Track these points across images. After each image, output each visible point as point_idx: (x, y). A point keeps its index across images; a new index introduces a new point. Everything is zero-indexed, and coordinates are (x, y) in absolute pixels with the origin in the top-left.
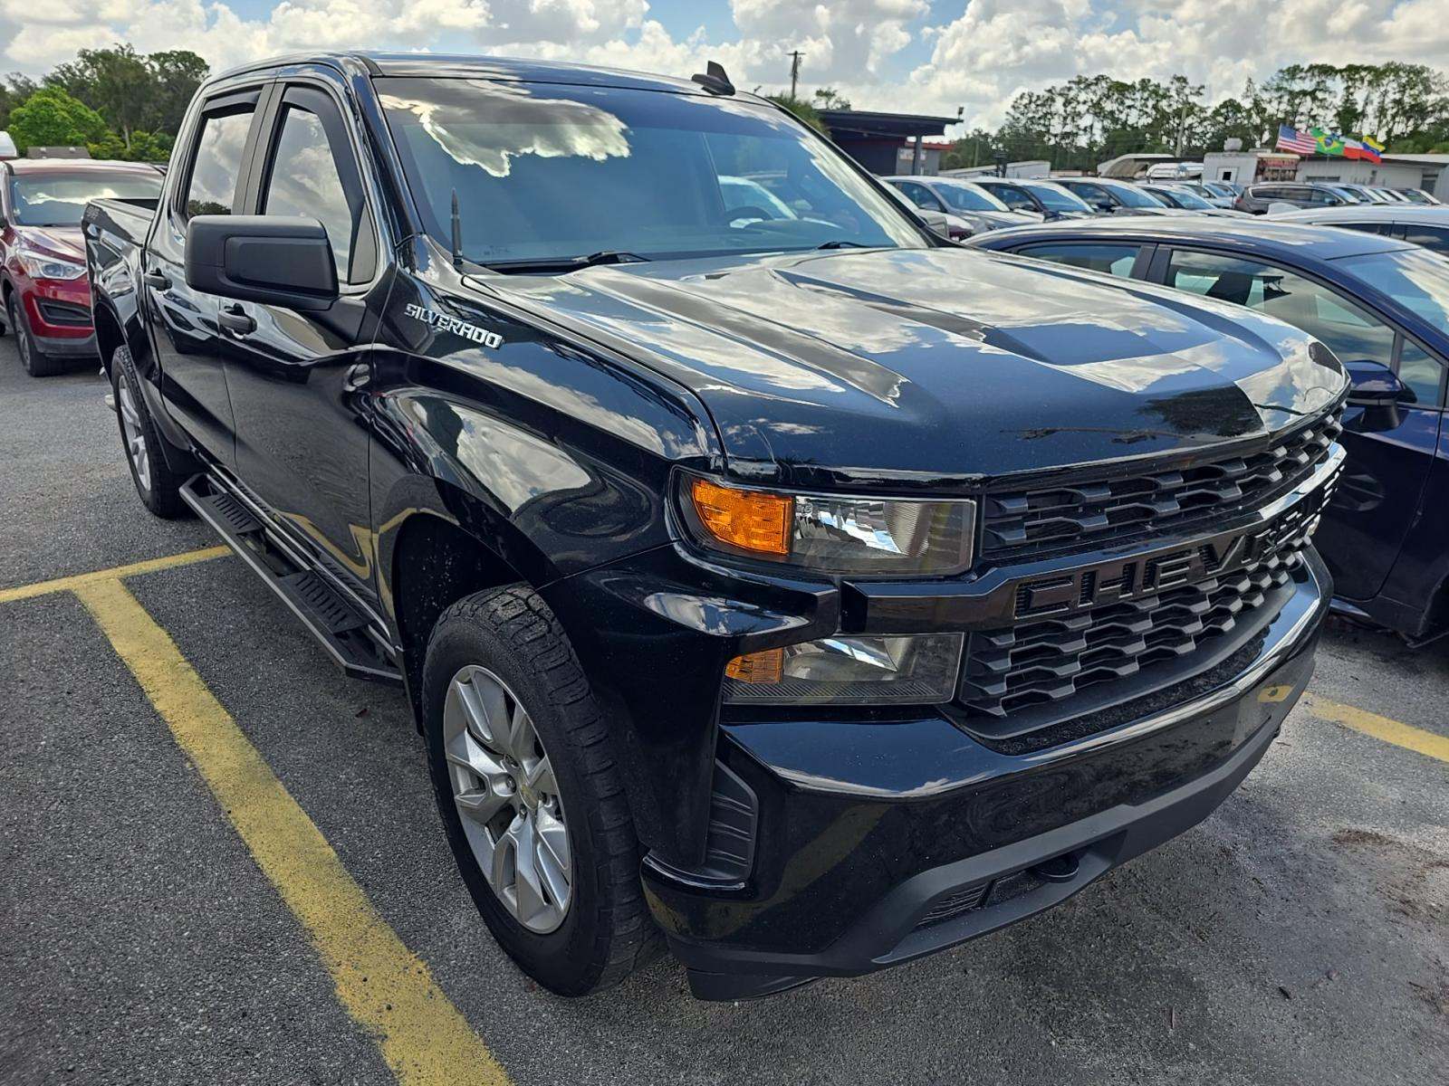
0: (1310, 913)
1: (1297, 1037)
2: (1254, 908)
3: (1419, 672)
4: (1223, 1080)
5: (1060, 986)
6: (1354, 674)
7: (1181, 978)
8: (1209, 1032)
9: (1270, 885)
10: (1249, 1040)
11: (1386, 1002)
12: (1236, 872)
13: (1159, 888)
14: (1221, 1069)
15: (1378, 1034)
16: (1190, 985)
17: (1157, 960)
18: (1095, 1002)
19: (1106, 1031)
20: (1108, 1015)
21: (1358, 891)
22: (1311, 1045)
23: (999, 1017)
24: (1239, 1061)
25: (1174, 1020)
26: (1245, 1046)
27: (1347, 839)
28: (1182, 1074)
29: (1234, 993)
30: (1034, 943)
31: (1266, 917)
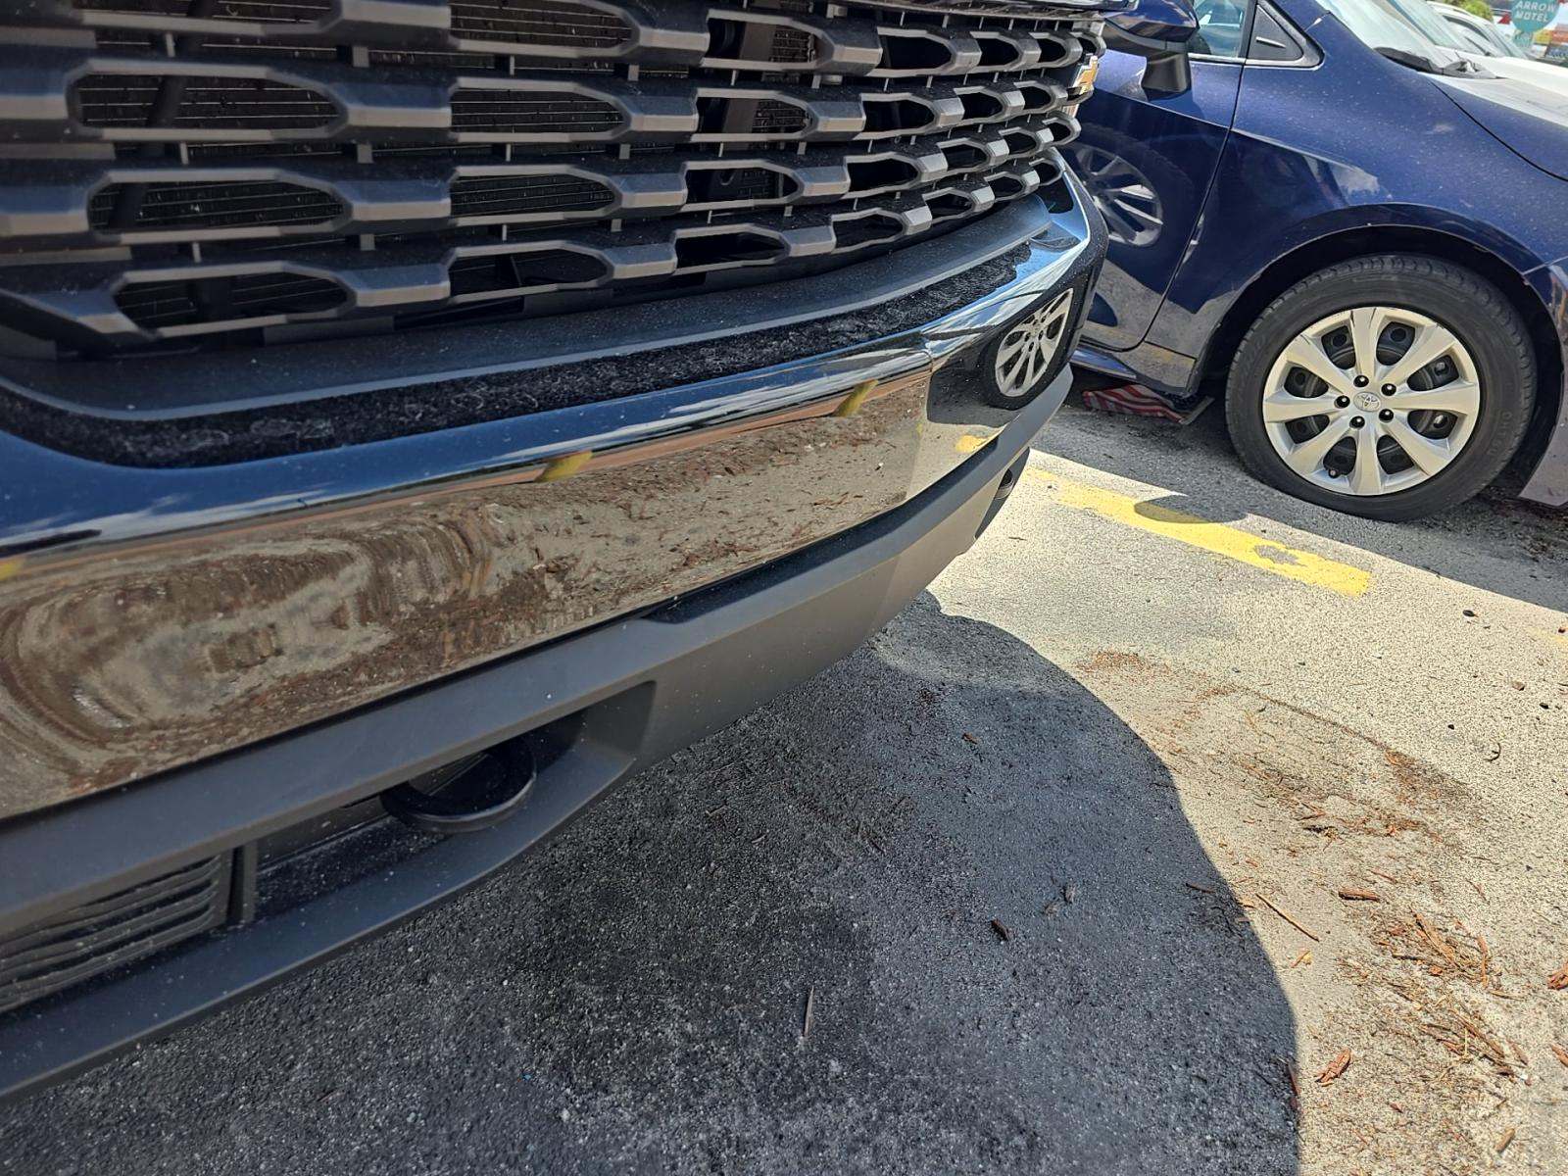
0: (1041, 783)
1: (1016, 1014)
2: (962, 783)
3: (1182, 448)
4: (884, 1134)
5: (609, 981)
6: (1108, 451)
7: (835, 929)
8: (869, 1030)
9: (985, 742)
10: (937, 1037)
11: (1154, 924)
12: (940, 728)
13: (820, 766)
14: (883, 1109)
15: (1143, 987)
16: (847, 938)
17: (798, 898)
18: (671, 1003)
19: (680, 1063)
20: (689, 1027)
21: (1111, 741)
22: (1039, 1028)
23: (468, 1072)
24: (915, 1084)
25: (809, 1015)
26: (930, 1048)
27: (1097, 665)
28: (809, 1136)
29: (918, 942)
30: (580, 898)
31: (977, 797)
